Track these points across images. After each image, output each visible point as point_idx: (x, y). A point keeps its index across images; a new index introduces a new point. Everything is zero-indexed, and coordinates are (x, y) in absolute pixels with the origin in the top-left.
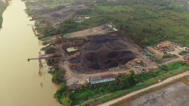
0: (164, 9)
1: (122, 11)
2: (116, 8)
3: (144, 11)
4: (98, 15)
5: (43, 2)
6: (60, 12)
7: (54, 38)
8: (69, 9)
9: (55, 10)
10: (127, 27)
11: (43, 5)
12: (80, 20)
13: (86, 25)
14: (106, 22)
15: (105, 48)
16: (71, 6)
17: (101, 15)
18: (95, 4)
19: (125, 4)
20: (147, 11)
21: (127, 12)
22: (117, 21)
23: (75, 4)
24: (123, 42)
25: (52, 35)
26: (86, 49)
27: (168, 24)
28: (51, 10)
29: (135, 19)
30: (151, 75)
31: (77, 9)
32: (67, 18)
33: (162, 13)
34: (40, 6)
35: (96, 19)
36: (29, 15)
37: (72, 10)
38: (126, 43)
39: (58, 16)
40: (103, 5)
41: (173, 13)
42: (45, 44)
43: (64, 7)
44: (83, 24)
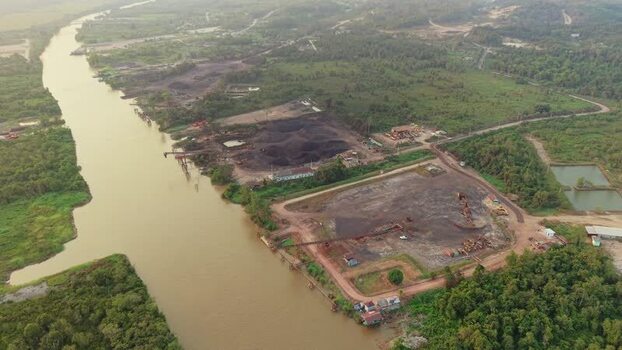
0: (427, 66)
1: (333, 74)
2: (319, 66)
3: (383, 72)
4: (278, 83)
5: (134, 57)
6: (188, 79)
7: (192, 128)
8: (207, 72)
9: (174, 73)
10: (340, 103)
11: (137, 63)
12: (239, 93)
13: (253, 104)
14: (297, 97)
15: (296, 138)
16: (209, 65)
17: (285, 83)
18: (268, 60)
19: (340, 58)
20: (388, 70)
21: (343, 76)
22: (320, 93)
23: (219, 61)
24: (331, 129)
25: (188, 122)
26: (260, 141)
27: (424, 95)
28: (164, 76)
29: (358, 89)
30: (373, 168)
31: (227, 71)
32: (209, 90)
33: (420, 74)
34: (131, 65)
35: (275, 90)
36: (115, 87)
37: (214, 74)
38: (335, 130)
39: (186, 87)
40: (288, 61)
41: (444, 74)
42: (177, 137)
43: (192, 67)
44: (246, 101)
